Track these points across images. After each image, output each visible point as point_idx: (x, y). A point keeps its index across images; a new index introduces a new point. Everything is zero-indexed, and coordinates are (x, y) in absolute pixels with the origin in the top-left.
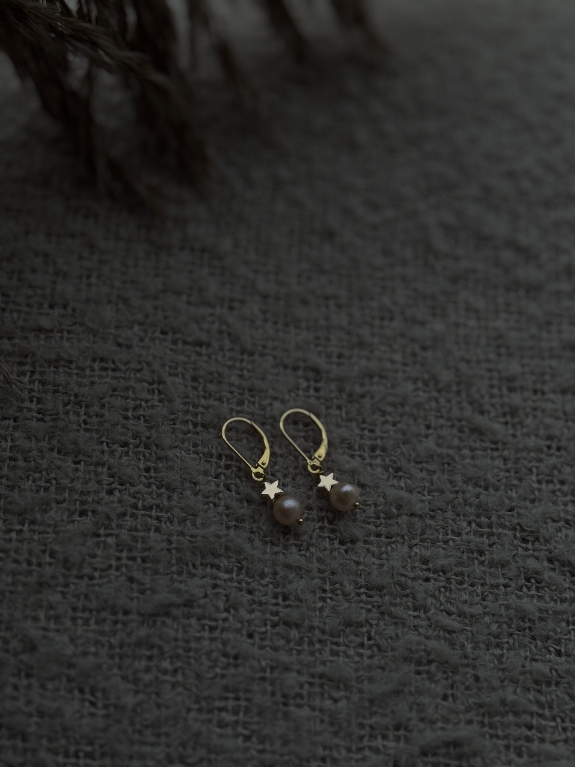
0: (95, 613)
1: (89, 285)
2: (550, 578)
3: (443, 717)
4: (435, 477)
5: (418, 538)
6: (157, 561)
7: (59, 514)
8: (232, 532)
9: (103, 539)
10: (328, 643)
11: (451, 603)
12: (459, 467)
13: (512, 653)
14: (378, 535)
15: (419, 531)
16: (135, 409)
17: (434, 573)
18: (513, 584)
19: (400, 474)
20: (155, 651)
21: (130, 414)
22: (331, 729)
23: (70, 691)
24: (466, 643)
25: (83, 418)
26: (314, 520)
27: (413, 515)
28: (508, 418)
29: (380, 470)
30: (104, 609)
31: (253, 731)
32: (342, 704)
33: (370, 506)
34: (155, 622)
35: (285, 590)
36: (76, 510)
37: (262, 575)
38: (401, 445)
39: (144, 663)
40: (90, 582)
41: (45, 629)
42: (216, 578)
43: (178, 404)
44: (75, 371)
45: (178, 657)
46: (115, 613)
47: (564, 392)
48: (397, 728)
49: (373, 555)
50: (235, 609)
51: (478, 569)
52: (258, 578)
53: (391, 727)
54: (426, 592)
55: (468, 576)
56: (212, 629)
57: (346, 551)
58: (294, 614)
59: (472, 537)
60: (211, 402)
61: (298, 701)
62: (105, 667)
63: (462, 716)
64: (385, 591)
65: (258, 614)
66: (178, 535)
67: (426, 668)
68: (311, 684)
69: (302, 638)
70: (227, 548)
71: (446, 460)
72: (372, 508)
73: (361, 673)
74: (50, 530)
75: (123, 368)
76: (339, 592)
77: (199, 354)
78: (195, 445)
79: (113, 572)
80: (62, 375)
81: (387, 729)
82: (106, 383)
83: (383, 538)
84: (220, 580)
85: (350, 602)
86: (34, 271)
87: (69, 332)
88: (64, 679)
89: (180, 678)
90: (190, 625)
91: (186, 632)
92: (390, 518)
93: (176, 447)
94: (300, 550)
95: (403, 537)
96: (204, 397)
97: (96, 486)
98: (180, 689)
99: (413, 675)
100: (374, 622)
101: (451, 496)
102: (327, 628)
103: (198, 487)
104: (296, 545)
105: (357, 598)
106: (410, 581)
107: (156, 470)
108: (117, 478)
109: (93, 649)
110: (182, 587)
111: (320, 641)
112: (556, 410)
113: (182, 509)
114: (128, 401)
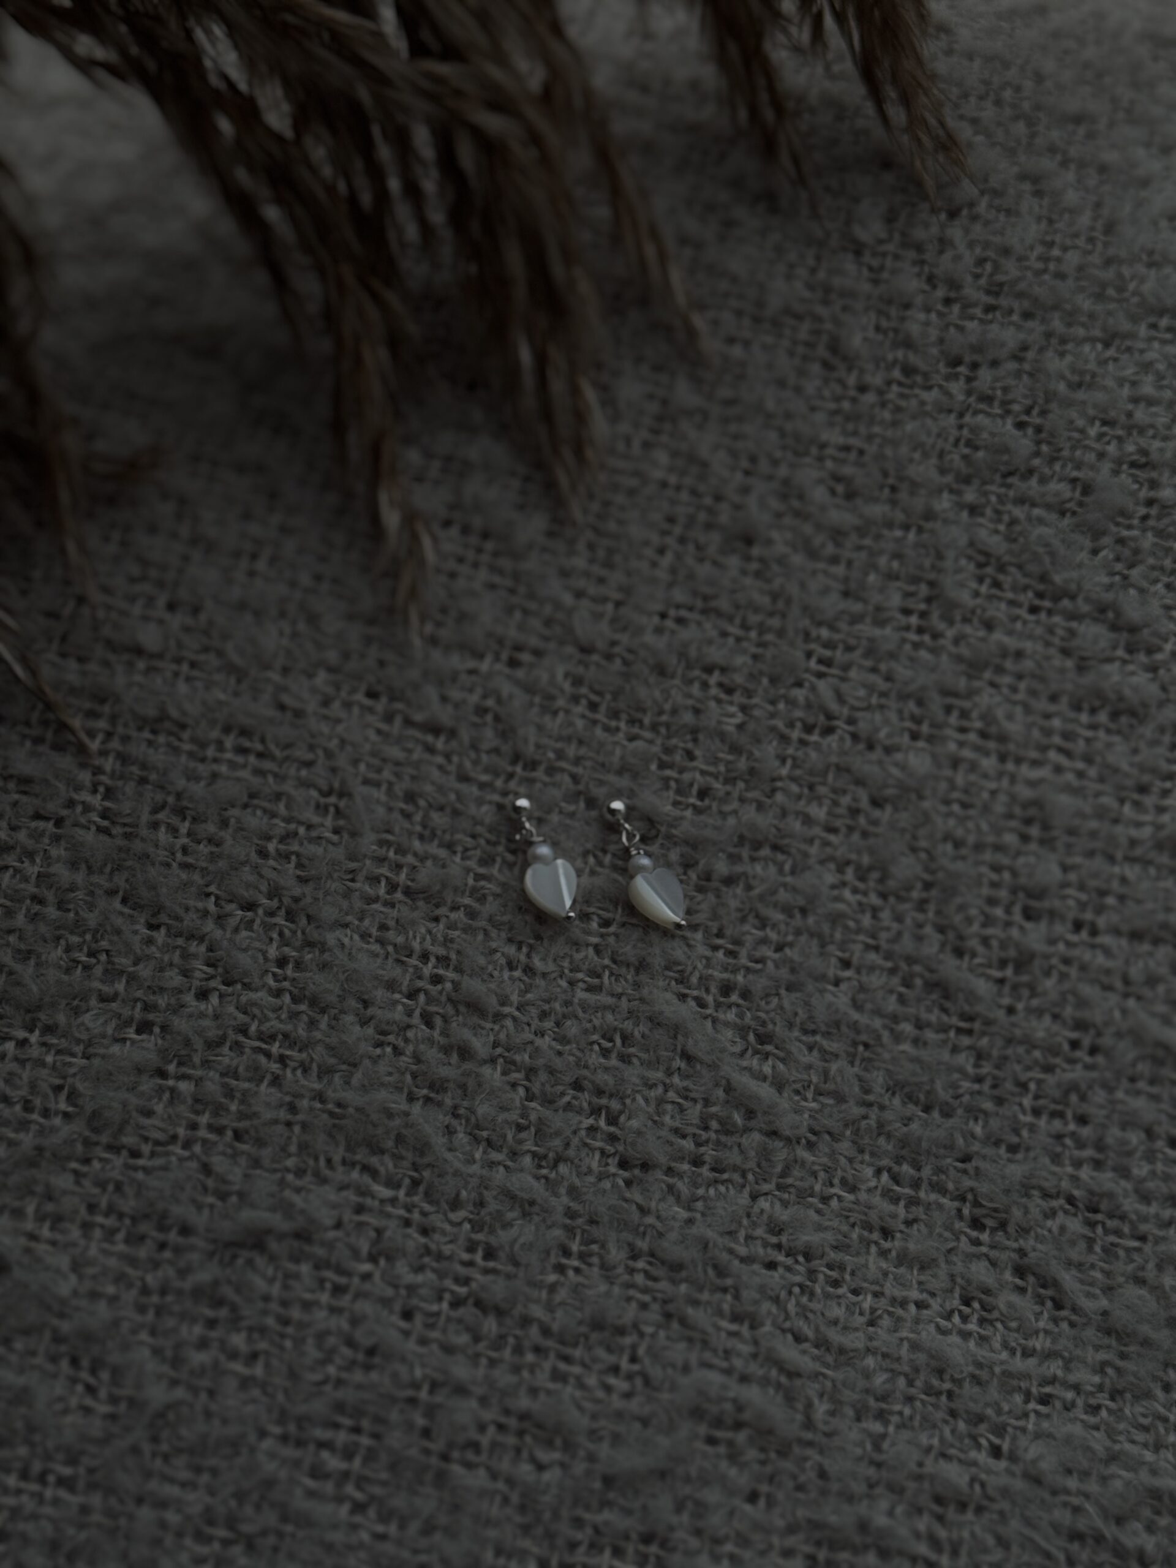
0: (127, 1221)
1: (252, 574)
2: (1010, 1305)
3: (738, 1534)
4: (834, 1067)
5: (774, 1180)
6: (260, 1143)
7: (101, 1021)
8: (416, 1109)
9: (171, 1083)
10: (552, 1355)
11: (806, 1318)
12: (887, 1056)
13: (906, 1435)
14: (697, 1162)
15: (779, 1169)
16: (285, 838)
17: (787, 1255)
18: (935, 1304)
19: (769, 1048)
20: (223, 1313)
21: (271, 847)
22: (519, 1519)
23: (54, 1359)
24: (816, 1401)
25: (185, 840)
26: (579, 1111)
27: (774, 1134)
28: (1009, 972)
29: (729, 1034)
30: (146, 1216)
31: (372, 1498)
32: (551, 1476)
33: (695, 1100)
34: (234, 1257)
35: (493, 1240)
36: (132, 1019)
37: (455, 1204)
38: (783, 992)
39: (198, 1330)
40: (132, 1161)
41: (33, 1237)
42: (363, 1192)
43: (368, 843)
44: (187, 747)
45: (263, 1330)
46: (162, 1228)
47: (1136, 936)
48: (647, 1539)
49: (678, 1199)
50: (390, 1259)
51: (874, 1263)
52: (446, 1207)
53: (634, 1536)
54: (762, 1289)
55: (853, 1273)
56: (338, 1290)
57: (629, 1183)
58: (497, 1289)
59: (877, 1200)
60: (433, 849)
61: (470, 1456)
62: (125, 1326)
63: (776, 1540)
64: (684, 1274)
65: (430, 1276)
66: (313, 1099)
67: (729, 1435)
68: (501, 1427)
69: (502, 1337)
70: (400, 1139)
71: (864, 1037)
72: (699, 1106)
73: (603, 1423)
74: (79, 1049)
75: (278, 753)
76: (595, 1260)
77: (430, 749)
78: (383, 927)
79: (177, 1150)
80: (162, 750)
81: (627, 1537)
82: (238, 779)
83: (705, 1171)
84: (373, 1197)
85: (612, 1283)
86: (153, 529)
87: (193, 665)
88: (47, 1335)
89: (258, 1370)
90: (297, 1276)
91: (286, 1287)
92: (728, 1133)
93: (346, 926)
94: (540, 1167)
95: (744, 1175)
96: (421, 837)
97: (177, 980)
98: (256, 1392)
99: (700, 1445)
100: (649, 1330)
101: (857, 1111)
102: (555, 1327)
103: (370, 1011)
104: (534, 1155)
105: (626, 1277)
106: (736, 1262)
107: (299, 965)
108: (220, 970)
109: (111, 1290)
110: (297, 1200)
111: (537, 1350)
112: (1108, 972)
113: (330, 1048)
114: (276, 821)
